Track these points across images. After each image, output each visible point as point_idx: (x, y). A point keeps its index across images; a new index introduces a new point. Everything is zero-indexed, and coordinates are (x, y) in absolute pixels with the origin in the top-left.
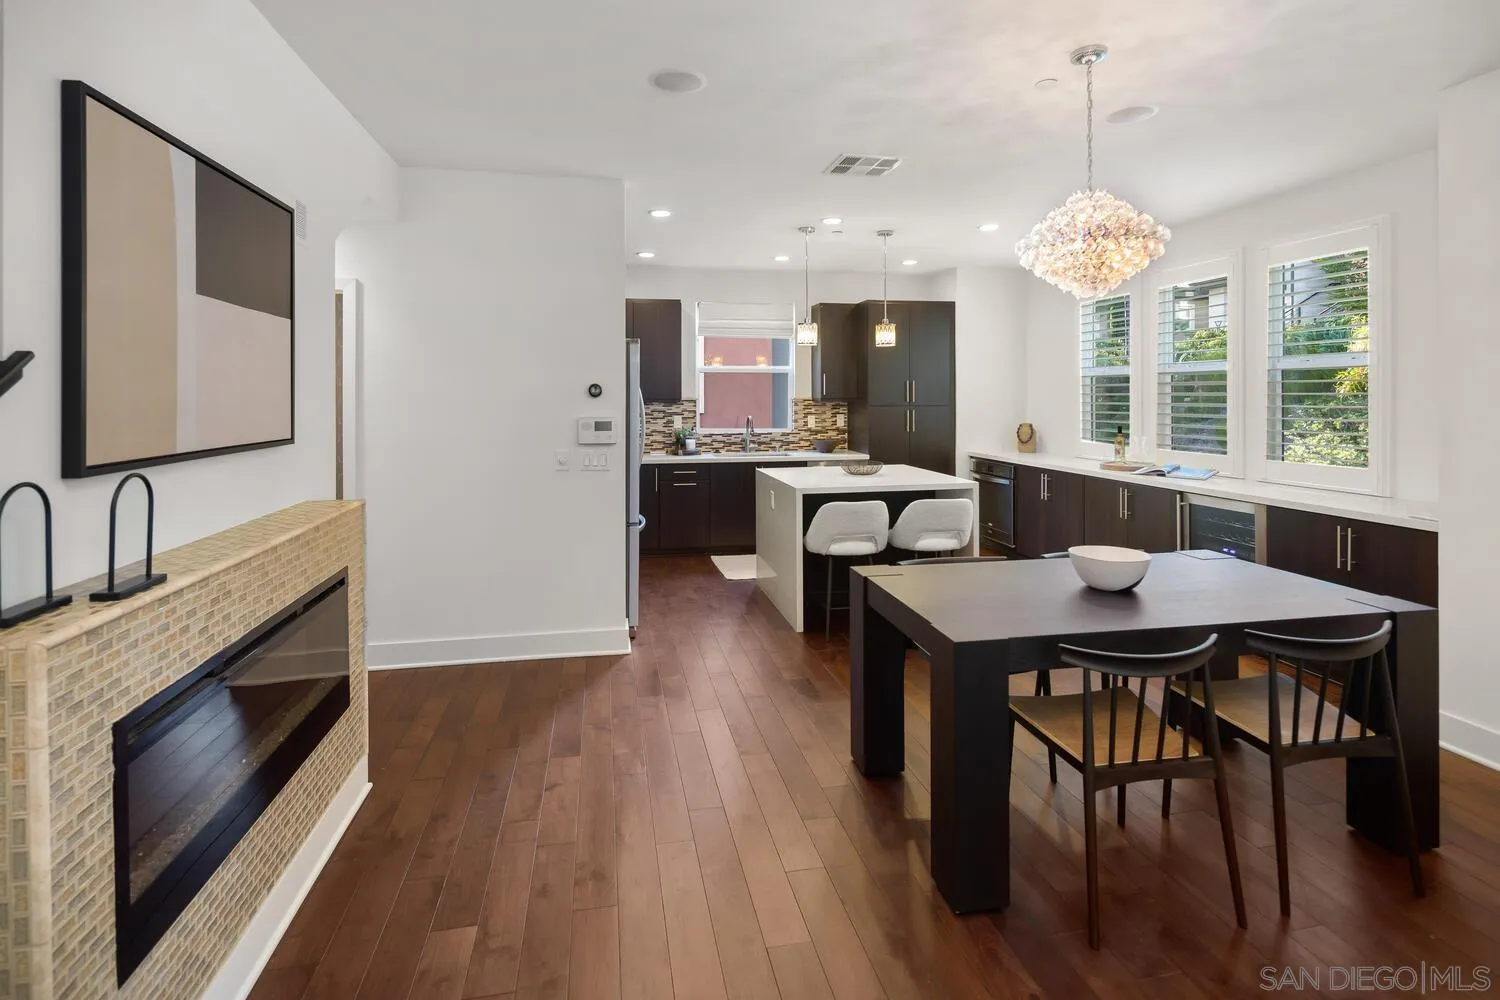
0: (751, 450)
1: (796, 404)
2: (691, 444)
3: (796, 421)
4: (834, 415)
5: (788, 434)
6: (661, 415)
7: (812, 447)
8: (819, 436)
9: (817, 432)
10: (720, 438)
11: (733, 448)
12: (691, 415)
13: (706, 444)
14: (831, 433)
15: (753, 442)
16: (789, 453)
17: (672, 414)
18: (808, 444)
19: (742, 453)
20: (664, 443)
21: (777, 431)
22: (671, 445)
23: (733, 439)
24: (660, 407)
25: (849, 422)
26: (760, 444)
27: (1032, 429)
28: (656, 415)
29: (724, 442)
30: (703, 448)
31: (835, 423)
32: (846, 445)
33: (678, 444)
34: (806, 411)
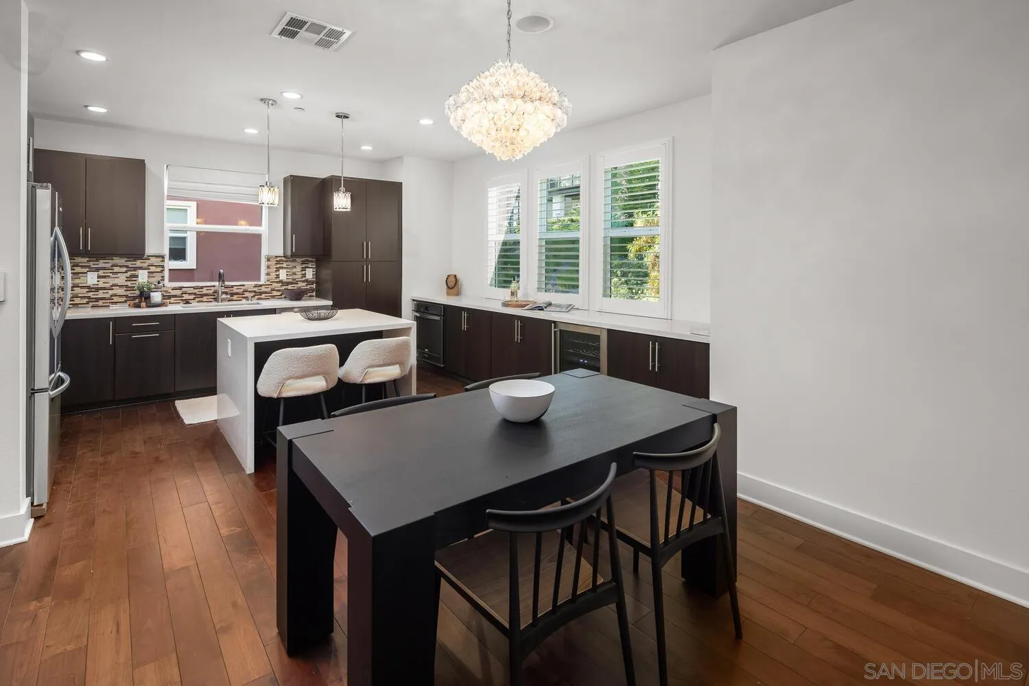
0: (223, 300)
1: (268, 260)
2: (156, 297)
3: (268, 274)
4: (304, 269)
5: (261, 286)
6: (124, 269)
7: (283, 296)
8: (290, 287)
9: (288, 284)
10: (190, 291)
11: (205, 299)
12: (159, 269)
13: (175, 296)
14: (300, 284)
15: (226, 293)
16: (260, 301)
17: (136, 269)
18: (279, 293)
19: (215, 303)
20: (127, 296)
21: (249, 284)
22: (134, 298)
23: (204, 291)
24: (122, 261)
25: (317, 275)
26: (232, 295)
27: (456, 279)
28: (116, 269)
29: (195, 294)
30: (172, 300)
31: (304, 275)
32: (314, 294)
33: (143, 297)
34: (278, 266)
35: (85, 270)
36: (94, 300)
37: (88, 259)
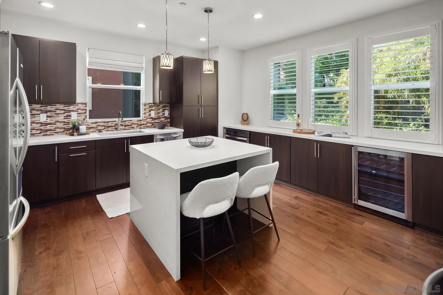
0: (121, 129)
1: (145, 105)
2: (83, 129)
3: (145, 114)
4: (164, 110)
5: (141, 120)
6: (63, 112)
7: (153, 126)
8: (156, 121)
9: (155, 119)
10: (101, 124)
11: (110, 129)
12: (84, 111)
13: (93, 128)
14: (162, 119)
15: (122, 125)
16: (142, 130)
17: (69, 111)
18: (151, 125)
19: (115, 132)
20: (64, 128)
21: (135, 119)
22: (69, 130)
23: (110, 124)
24: (61, 107)
25: (170, 114)
26: (126, 126)
27: (248, 115)
28: (58, 112)
29: (104, 126)
30: (92, 130)
31: (164, 114)
32: (169, 125)
33: (75, 129)
34: (150, 109)
35: (39, 112)
36: (44, 131)
37: (40, 106)
